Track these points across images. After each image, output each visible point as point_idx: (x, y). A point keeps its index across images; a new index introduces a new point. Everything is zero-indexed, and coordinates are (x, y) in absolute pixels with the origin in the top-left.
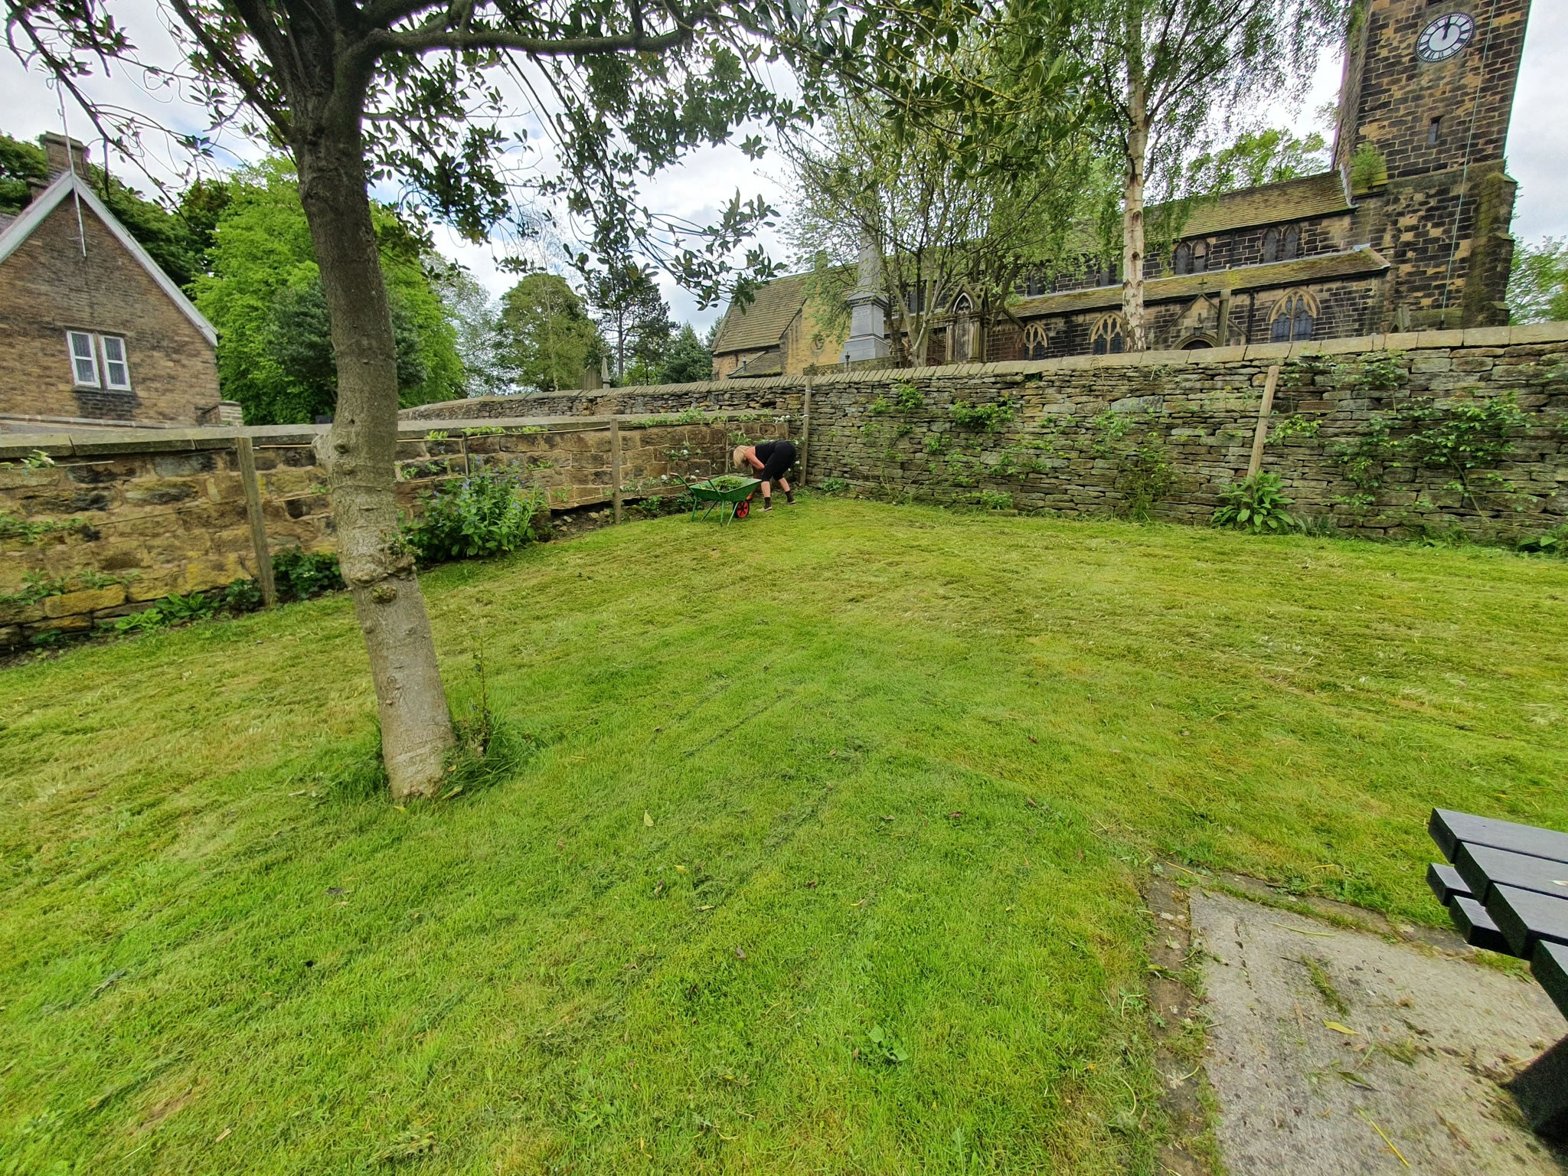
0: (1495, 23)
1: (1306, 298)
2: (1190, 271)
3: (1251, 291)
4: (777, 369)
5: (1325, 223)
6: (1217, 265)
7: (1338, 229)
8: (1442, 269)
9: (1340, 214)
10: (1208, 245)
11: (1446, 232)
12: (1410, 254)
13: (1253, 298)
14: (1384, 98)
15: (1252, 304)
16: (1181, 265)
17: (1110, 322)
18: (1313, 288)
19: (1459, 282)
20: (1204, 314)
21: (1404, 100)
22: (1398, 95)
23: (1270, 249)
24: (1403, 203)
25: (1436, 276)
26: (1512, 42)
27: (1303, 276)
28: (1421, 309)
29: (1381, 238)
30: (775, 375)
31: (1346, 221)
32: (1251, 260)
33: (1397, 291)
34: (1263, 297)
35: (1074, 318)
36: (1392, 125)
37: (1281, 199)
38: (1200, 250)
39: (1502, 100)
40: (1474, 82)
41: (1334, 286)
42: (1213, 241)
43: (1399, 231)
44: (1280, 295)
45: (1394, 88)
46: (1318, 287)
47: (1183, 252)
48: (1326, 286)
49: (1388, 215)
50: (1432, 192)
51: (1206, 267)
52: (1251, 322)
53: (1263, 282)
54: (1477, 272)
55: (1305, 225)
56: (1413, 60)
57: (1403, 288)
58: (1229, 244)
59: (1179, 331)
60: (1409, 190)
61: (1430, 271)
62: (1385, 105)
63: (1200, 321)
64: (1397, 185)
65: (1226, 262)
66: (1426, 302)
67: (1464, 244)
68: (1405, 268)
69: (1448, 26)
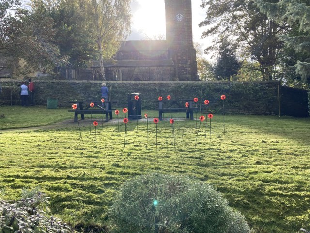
0: (187, 17)
1: (160, 69)
3: (149, 66)
8: (186, 66)
11: (186, 58)
13: (149, 68)
15: (149, 70)
18: (161, 67)
19: (190, 69)
27: (159, 64)
29: (174, 57)
39: (191, 33)
40: (186, 28)
44: (154, 68)
48: (163, 67)
52: (149, 74)
54: (192, 67)
57: (180, 69)
61: (184, 66)
63: (137, 73)
64: (176, 46)
66: (185, 73)
67: (189, 61)
68: (180, 65)
69: (180, 16)
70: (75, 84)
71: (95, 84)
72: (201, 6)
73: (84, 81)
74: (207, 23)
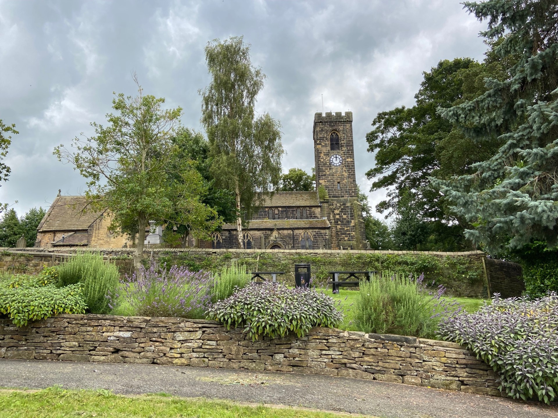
0: (347, 160)
1: (309, 233)
2: (274, 219)
3: (293, 229)
4: (84, 242)
5: (313, 209)
6: (282, 218)
7: (318, 211)
8: (348, 228)
9: (317, 207)
10: (279, 211)
11: (347, 217)
12: (339, 222)
13: (293, 232)
14: (324, 173)
15: (293, 234)
16: (271, 216)
17: (246, 235)
18: (310, 230)
19: (354, 233)
20: (277, 236)
21: (330, 175)
22: (328, 173)
23: (298, 215)
24: (335, 206)
25: (347, 230)
26: (352, 166)
27: (307, 226)
28: (345, 241)
29: (330, 216)
30: (84, 245)
31: (319, 209)
32: (293, 218)
33: (337, 234)
34: (297, 232)
35: (232, 232)
36: (327, 181)
37: (301, 198)
38: (276, 212)
39: (353, 181)
40: (346, 174)
41: (317, 230)
42: (280, 209)
43: (335, 214)
44: (301, 231)
45: (326, 171)
46: (312, 230)
47: (270, 212)
48: (314, 230)
49: (331, 209)
50: (342, 204)
51: (279, 218)
52: (293, 240)
53: (296, 226)
54: (357, 231)
55: (308, 208)
56: (330, 164)
57: (339, 233)
58: (285, 211)
59: (269, 241)
60: (335, 202)
61: (346, 229)
62: (325, 175)
63: (276, 238)
64: (332, 200)
65: (285, 217)
66: (346, 238)
67: (353, 221)
68: (339, 227)
69: (336, 157)
70: (210, 254)
71: (237, 253)
72: (368, 150)
73: (222, 250)
74: (378, 171)
